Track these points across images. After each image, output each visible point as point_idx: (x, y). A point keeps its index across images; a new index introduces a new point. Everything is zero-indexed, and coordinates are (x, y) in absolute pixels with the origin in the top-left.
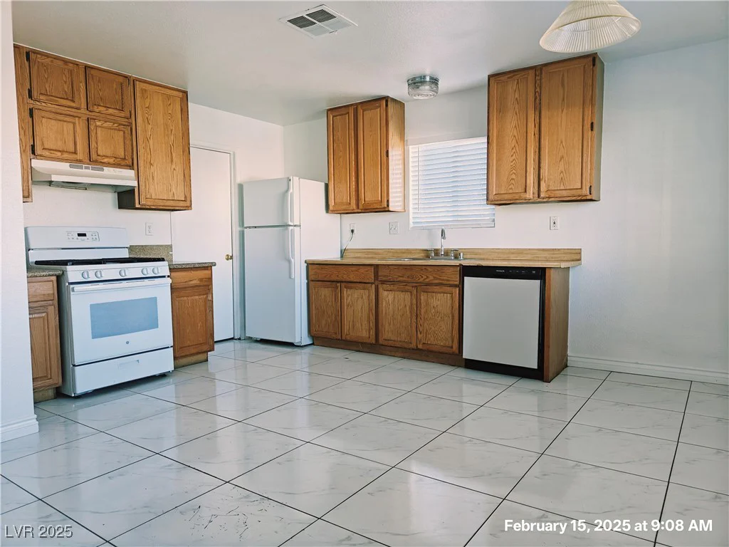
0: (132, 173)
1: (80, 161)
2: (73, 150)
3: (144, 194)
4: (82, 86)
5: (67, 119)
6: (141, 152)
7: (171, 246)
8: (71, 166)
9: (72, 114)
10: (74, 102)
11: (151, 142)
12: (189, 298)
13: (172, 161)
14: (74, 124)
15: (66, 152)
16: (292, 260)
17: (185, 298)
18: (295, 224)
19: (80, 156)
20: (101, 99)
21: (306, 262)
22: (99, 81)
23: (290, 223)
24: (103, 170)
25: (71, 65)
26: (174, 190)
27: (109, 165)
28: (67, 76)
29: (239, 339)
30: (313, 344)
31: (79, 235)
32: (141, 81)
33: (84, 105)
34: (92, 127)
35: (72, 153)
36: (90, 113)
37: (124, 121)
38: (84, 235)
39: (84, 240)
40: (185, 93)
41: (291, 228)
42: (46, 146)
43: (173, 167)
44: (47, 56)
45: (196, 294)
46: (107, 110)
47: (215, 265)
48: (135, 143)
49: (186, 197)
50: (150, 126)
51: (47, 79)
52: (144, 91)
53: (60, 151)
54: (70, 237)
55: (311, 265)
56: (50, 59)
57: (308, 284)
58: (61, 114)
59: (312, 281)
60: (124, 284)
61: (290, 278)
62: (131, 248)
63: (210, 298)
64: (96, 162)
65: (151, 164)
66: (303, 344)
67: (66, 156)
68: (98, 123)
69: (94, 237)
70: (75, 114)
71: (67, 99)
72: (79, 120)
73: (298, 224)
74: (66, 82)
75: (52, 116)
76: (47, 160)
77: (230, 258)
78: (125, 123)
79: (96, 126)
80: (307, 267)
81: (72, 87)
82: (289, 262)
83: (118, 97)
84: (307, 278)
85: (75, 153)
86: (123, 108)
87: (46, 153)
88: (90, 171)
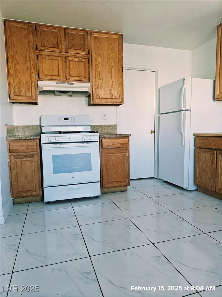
0: (88, 85)
1: (61, 80)
2: (57, 74)
3: (95, 96)
4: (63, 39)
5: (55, 58)
6: (94, 72)
7: (116, 125)
8: (57, 83)
9: (57, 55)
10: (58, 48)
11: (100, 66)
12: (114, 154)
13: (112, 76)
14: (58, 60)
15: (54, 76)
16: (184, 133)
17: (111, 154)
18: (187, 109)
19: (61, 77)
20: (73, 45)
21: (194, 135)
22: (72, 36)
23: (183, 109)
24: (73, 84)
25: (57, 29)
26: (112, 93)
27: (76, 81)
28: (55, 35)
29: (157, 179)
30: (197, 190)
31: (65, 119)
32: (94, 32)
33: (63, 50)
34: (67, 61)
35: (57, 76)
36: (67, 54)
37: (85, 56)
38: (68, 119)
39: (67, 122)
40: (121, 36)
41: (183, 112)
42: (44, 74)
43: (113, 79)
44: (45, 26)
45: (118, 152)
46: (75, 51)
47: (130, 136)
48: (91, 68)
49: (120, 97)
50: (99, 58)
51: (45, 38)
52: (96, 38)
53: (51, 75)
54: (61, 120)
55: (197, 137)
56: (46, 27)
57: (195, 150)
58: (51, 56)
59: (198, 148)
60: (72, 145)
61: (182, 145)
62: (92, 126)
63: (127, 155)
64: (69, 80)
65: (100, 79)
66: (189, 190)
67: (54, 78)
68: (71, 59)
69: (72, 120)
70: (59, 55)
71: (55, 47)
72: (60, 58)
73: (189, 109)
74: (54, 39)
75: (47, 57)
76: (45, 80)
77: (152, 132)
78: (85, 57)
79: (70, 61)
80: (195, 139)
81: (58, 41)
82: (182, 134)
83: (82, 43)
84: (195, 146)
85: (59, 76)
86: (84, 49)
87: (44, 77)
88: (66, 85)
